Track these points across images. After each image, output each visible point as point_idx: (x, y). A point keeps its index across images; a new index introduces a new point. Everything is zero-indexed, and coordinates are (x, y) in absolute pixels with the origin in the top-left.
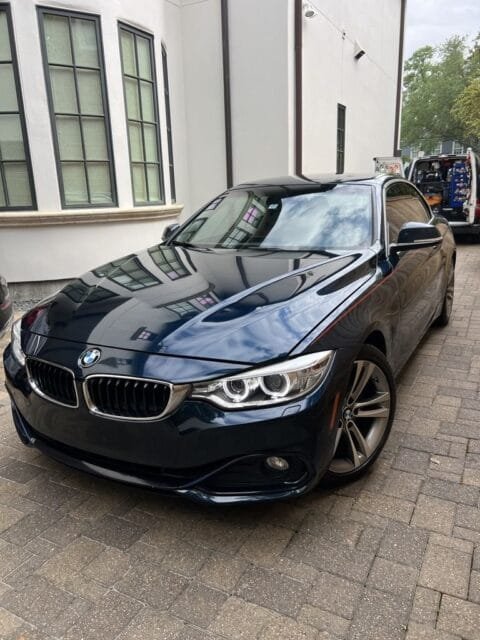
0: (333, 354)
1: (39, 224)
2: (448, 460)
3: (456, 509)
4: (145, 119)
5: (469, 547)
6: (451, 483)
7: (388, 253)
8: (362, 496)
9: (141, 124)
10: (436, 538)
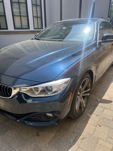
0: (71, 79)
1: (8, 33)
2: (110, 111)
3: (109, 130)
4: (37, 4)
5: (111, 146)
6: (109, 120)
7: (98, 43)
8: (80, 122)
9: (36, 5)
10: (101, 142)
